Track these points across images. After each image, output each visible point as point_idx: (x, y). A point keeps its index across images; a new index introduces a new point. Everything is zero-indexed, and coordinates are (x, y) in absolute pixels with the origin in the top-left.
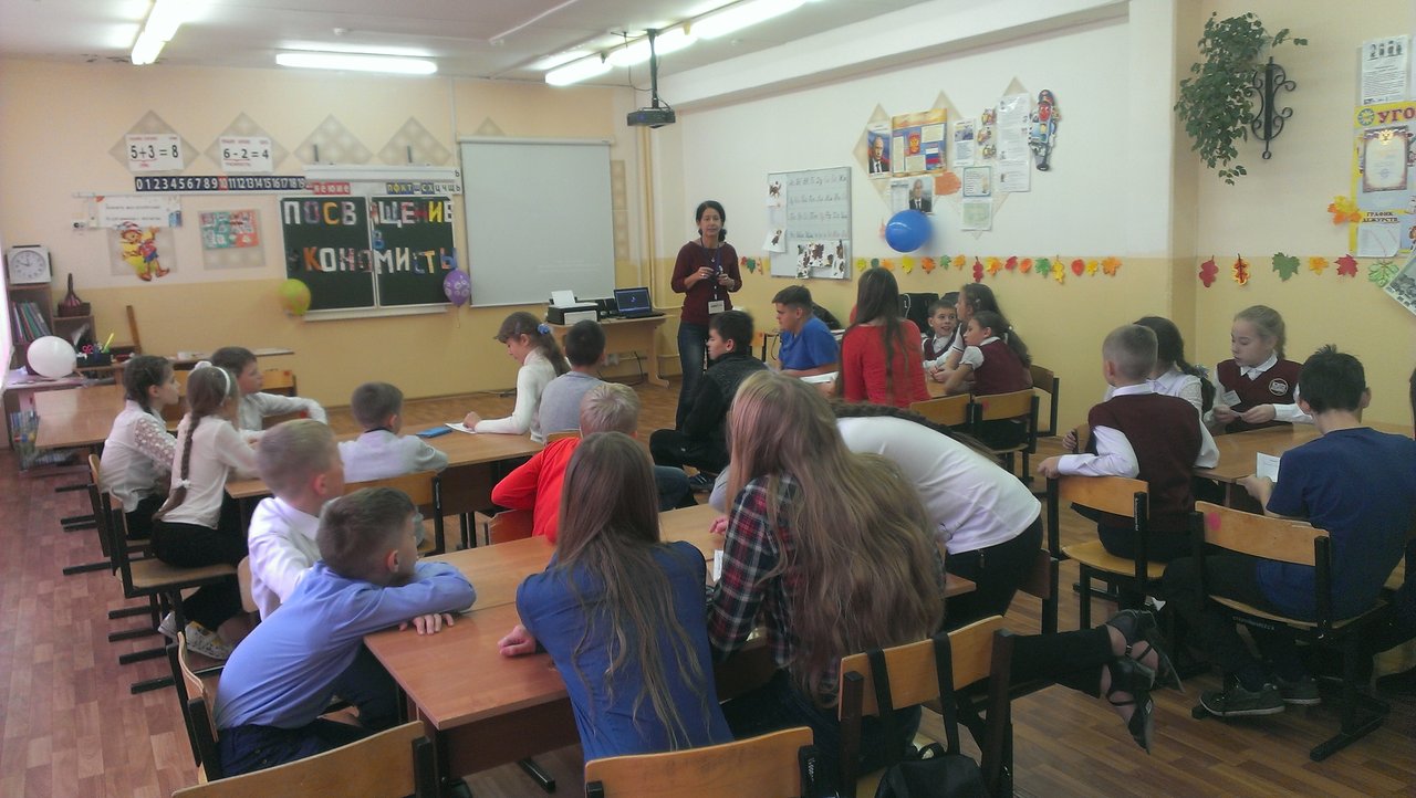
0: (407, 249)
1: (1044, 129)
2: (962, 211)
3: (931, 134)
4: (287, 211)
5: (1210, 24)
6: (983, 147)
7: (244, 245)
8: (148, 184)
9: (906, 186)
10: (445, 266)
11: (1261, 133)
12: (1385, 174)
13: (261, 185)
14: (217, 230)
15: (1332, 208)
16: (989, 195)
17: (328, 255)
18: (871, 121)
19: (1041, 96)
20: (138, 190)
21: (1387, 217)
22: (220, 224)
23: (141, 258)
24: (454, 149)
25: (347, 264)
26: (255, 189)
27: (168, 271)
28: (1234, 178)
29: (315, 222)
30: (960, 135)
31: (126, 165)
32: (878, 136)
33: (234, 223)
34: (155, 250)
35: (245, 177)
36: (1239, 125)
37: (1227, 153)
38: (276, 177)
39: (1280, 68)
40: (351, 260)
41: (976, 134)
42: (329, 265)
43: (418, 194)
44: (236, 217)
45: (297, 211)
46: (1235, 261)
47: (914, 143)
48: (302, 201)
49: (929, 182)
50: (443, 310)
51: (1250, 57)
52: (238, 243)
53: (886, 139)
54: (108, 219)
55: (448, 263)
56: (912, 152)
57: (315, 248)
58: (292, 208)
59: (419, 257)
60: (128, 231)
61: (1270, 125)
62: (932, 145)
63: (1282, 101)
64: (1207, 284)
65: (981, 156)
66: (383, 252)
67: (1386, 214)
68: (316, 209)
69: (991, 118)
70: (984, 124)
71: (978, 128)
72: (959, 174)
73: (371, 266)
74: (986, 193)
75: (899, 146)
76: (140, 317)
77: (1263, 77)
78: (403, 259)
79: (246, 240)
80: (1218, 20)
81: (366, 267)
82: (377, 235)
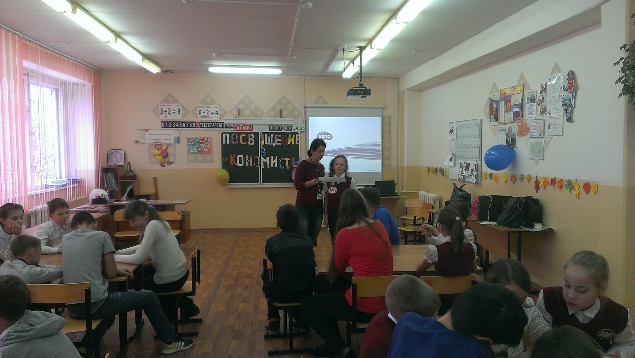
0: (277, 157)
1: (570, 95)
2: (530, 147)
3: (516, 99)
4: (224, 138)
7: (205, 153)
8: (167, 125)
13: (214, 126)
14: (194, 145)
16: (543, 138)
17: (240, 158)
18: (491, 92)
19: (568, 75)
20: (162, 127)
22: (195, 143)
23: (161, 157)
24: (302, 110)
25: (249, 163)
26: (211, 128)
27: (172, 163)
29: (235, 143)
30: (530, 100)
31: (159, 117)
32: (494, 101)
33: (201, 143)
34: (167, 154)
35: (207, 123)
38: (220, 123)
40: (251, 161)
41: (537, 100)
42: (240, 163)
43: (284, 131)
44: (202, 140)
45: (228, 138)
48: (230, 134)
50: (290, 186)
52: (201, 152)
53: (497, 103)
54: (149, 139)
57: (234, 155)
58: (226, 137)
59: (282, 160)
60: (157, 145)
62: (516, 106)
65: (539, 113)
66: (265, 158)
68: (237, 137)
70: (541, 93)
71: (538, 95)
72: (529, 124)
73: (259, 165)
74: (541, 136)
76: (159, 182)
78: (275, 161)
79: (206, 150)
81: (257, 164)
82: (263, 150)
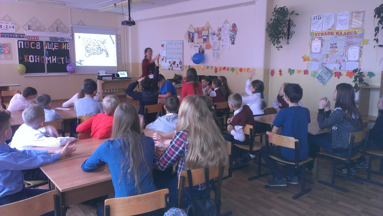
0: (55, 57)
1: (233, 33)
2: (212, 54)
3: (204, 33)
4: (19, 44)
5: (275, 8)
6: (218, 37)
7: (6, 53)
9: (198, 46)
10: (67, 62)
11: (287, 37)
12: (316, 49)
13: (12, 36)
15: (303, 57)
17: (31, 57)
18: (189, 28)
19: (233, 25)
21: (316, 60)
24: (70, 29)
25: (37, 60)
26: (9, 37)
28: (280, 49)
29: (28, 47)
30: (212, 34)
32: (191, 32)
33: (3, 47)
35: (7, 34)
36: (281, 35)
37: (278, 42)
38: (16, 34)
39: (292, 21)
40: (39, 59)
41: (216, 34)
42: (32, 60)
43: (59, 41)
44: (4, 45)
46: (279, 70)
47: (200, 35)
48: (24, 41)
49: (204, 46)
50: (66, 74)
51: (285, 18)
52: (3, 53)
53: (193, 34)
55: (68, 61)
56: (199, 37)
57: (27, 55)
58: (21, 43)
59: (59, 59)
61: (289, 35)
62: (205, 36)
63: (292, 29)
64: (272, 76)
65: (217, 40)
66: (48, 57)
67: (316, 59)
68: (28, 44)
69: (220, 30)
71: (217, 32)
72: (212, 44)
73: (45, 62)
74: (218, 49)
75: (196, 36)
77: (287, 23)
78: (54, 59)
80: (277, 7)
81: (43, 61)
82: (47, 52)
